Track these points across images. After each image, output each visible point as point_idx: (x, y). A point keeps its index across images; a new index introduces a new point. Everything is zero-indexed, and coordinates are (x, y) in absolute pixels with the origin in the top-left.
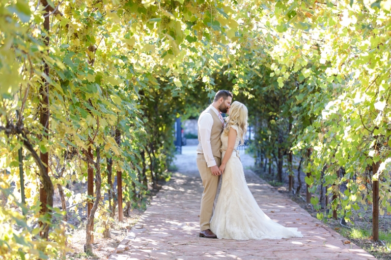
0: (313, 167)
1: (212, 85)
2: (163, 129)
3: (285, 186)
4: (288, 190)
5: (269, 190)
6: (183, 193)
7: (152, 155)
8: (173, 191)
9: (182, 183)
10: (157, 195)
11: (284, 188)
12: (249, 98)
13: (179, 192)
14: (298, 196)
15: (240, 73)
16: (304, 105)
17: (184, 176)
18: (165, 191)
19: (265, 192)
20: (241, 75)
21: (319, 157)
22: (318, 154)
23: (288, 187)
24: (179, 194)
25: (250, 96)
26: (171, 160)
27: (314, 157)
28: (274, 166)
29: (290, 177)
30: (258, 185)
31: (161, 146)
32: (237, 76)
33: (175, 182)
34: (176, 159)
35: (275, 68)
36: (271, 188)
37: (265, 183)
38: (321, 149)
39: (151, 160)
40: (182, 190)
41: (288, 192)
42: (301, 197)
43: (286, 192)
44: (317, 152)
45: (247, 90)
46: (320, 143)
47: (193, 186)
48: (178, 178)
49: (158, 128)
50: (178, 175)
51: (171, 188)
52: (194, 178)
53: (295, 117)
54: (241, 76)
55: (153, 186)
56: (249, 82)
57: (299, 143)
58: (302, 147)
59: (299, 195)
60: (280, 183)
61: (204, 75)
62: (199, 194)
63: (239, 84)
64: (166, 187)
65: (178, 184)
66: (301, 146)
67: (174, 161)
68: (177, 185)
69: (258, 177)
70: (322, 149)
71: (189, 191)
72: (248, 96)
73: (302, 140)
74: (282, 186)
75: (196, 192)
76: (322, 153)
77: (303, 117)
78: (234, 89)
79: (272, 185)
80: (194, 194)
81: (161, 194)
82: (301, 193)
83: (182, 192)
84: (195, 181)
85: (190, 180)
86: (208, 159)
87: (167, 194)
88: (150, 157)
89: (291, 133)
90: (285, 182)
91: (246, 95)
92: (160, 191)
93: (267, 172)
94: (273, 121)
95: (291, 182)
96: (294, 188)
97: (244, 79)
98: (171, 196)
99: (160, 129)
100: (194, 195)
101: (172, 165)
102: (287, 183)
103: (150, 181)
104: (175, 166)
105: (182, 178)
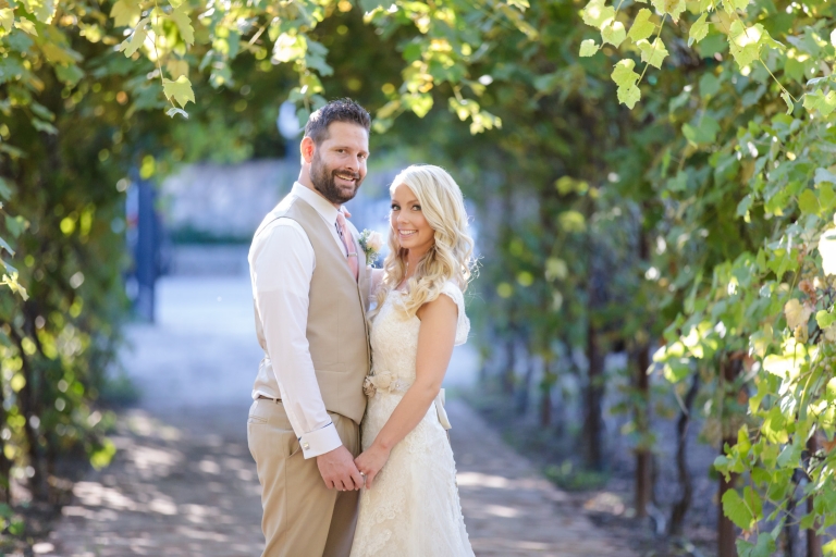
0: (759, 450)
1: (316, 72)
2: (78, 225)
3: (614, 491)
4: (630, 513)
5: (545, 511)
6: (170, 522)
7: (29, 346)
8: (124, 512)
9: (163, 472)
10: (54, 536)
11: (610, 501)
12: (475, 128)
13: (151, 523)
14: (679, 546)
15: (440, 15)
16: (721, 165)
17: (169, 433)
18: (88, 514)
19: (528, 522)
20: (442, 23)
21: (788, 406)
22: (782, 391)
23: (631, 495)
24: (152, 531)
25: (482, 122)
26: (110, 355)
27: (764, 406)
28: (565, 395)
29: (643, 458)
30: (496, 482)
31: (71, 301)
32: (423, 25)
33: (132, 462)
34: (132, 347)
35: (603, 17)
36: (559, 504)
37: (527, 475)
38: (795, 372)
39: (26, 370)
40: (164, 506)
41: (631, 524)
42: (690, 548)
43: (618, 521)
44: (776, 381)
45: (468, 94)
46: (790, 344)
47: (215, 487)
48: (141, 441)
49: (57, 224)
50: (141, 423)
51: (116, 499)
52: (213, 440)
53: (675, 211)
54: (440, 29)
55: (33, 484)
56: (474, 50)
57: (693, 331)
58: (706, 348)
59: (683, 539)
60: (593, 478)
61: (284, 29)
62: (240, 530)
63: (434, 65)
64: (89, 491)
65: (147, 475)
66: (701, 342)
67: (123, 354)
68: (143, 481)
69: (492, 438)
70: (804, 369)
71: (197, 512)
72: (470, 120)
73: (705, 315)
74: (601, 488)
75: (227, 520)
76: (801, 386)
77: (710, 209)
78: (412, 86)
79: (562, 485)
80: (220, 530)
81: (70, 529)
82: (688, 533)
83: (165, 517)
84: (218, 456)
85: (197, 452)
86: (304, 423)
87: (98, 533)
88: (22, 354)
89: (652, 273)
90: (618, 469)
91: (463, 115)
92: (70, 511)
93: (532, 419)
94: (573, 219)
95: (642, 473)
96: (656, 504)
97: (457, 39)
98: (119, 541)
99: (67, 226)
100: (220, 538)
101: (113, 374)
102: (625, 476)
103: (22, 460)
104: (127, 382)
105: (159, 444)
